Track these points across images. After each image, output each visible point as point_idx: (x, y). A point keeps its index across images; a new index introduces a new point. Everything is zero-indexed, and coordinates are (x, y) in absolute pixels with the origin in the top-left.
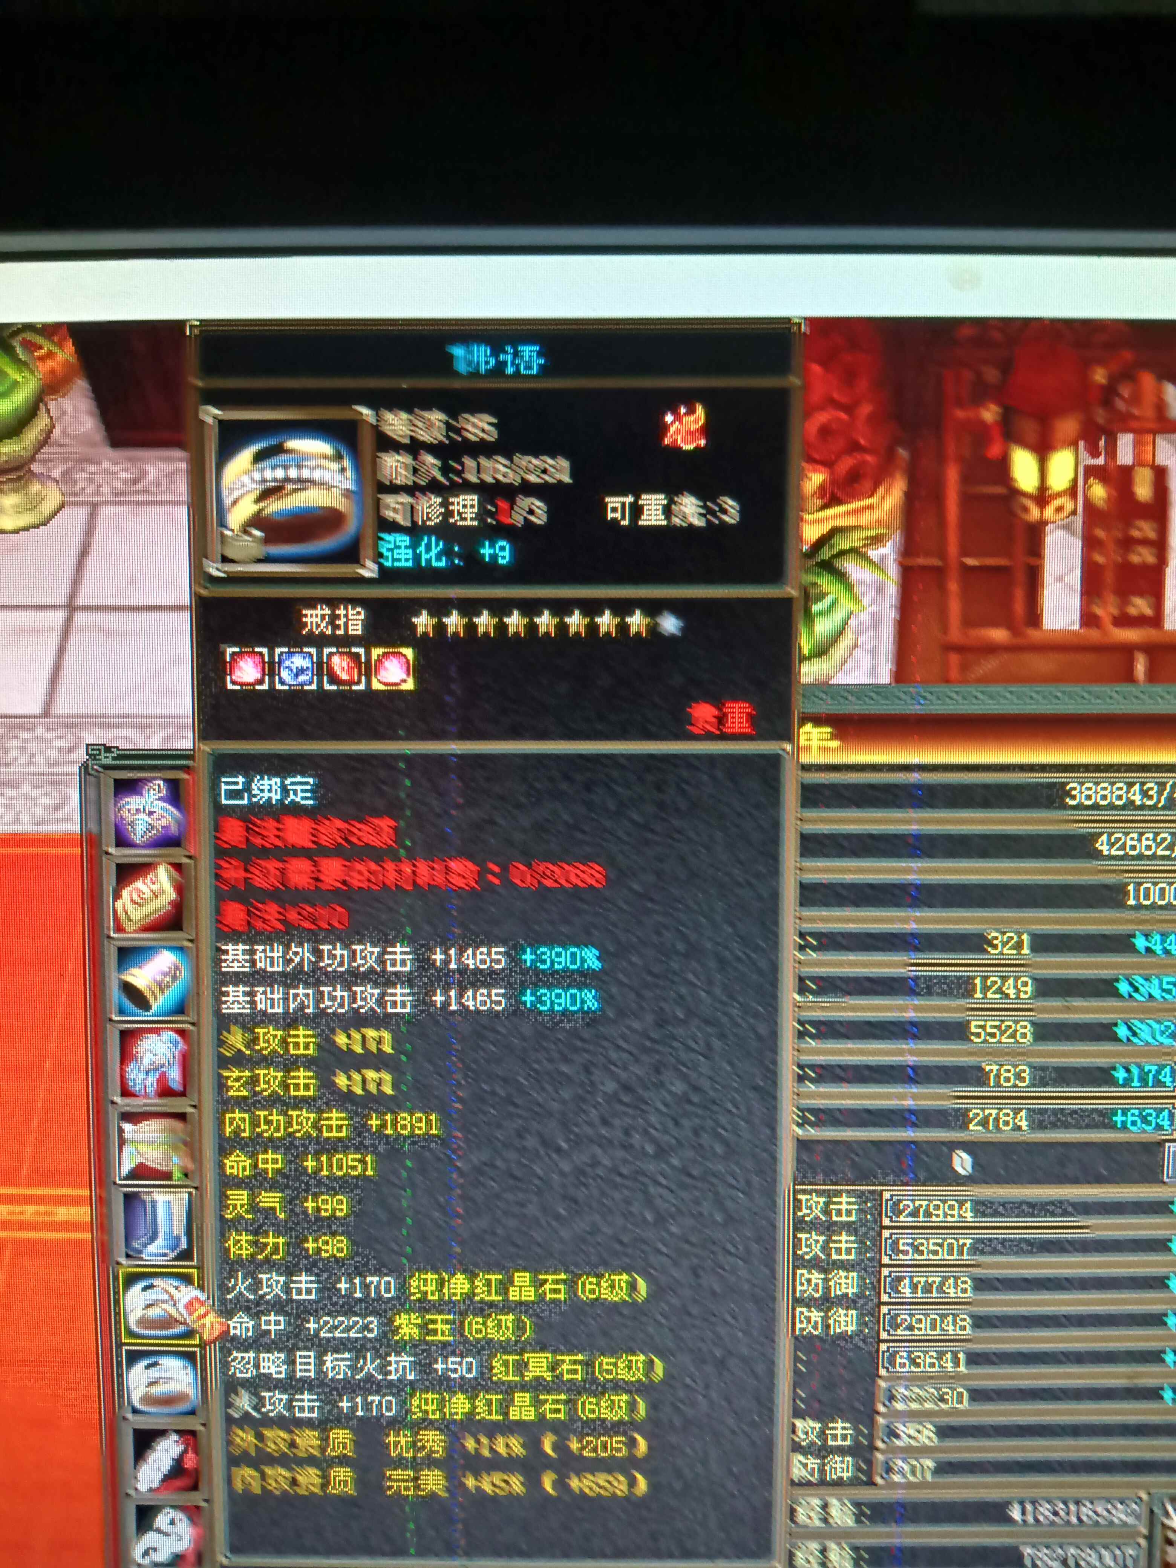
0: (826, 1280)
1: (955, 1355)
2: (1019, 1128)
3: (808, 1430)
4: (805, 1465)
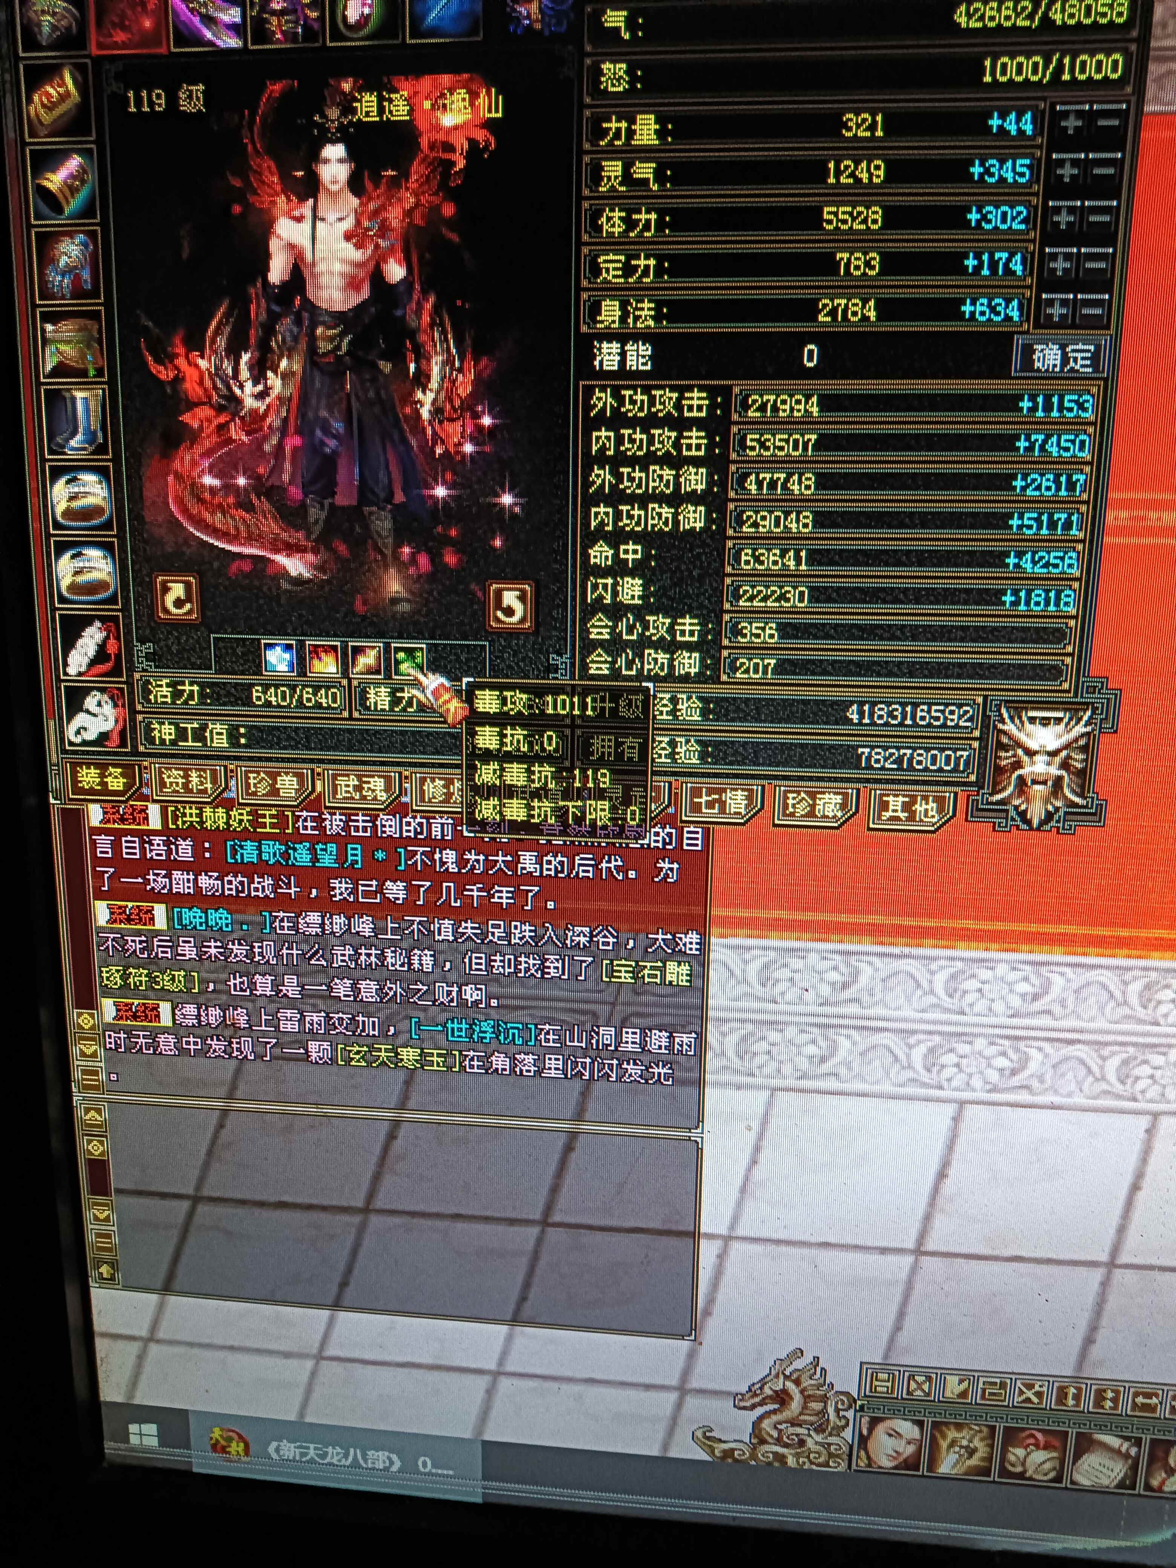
0: (677, 477)
1: (797, 553)
2: (866, 319)
3: (658, 625)
4: (656, 660)
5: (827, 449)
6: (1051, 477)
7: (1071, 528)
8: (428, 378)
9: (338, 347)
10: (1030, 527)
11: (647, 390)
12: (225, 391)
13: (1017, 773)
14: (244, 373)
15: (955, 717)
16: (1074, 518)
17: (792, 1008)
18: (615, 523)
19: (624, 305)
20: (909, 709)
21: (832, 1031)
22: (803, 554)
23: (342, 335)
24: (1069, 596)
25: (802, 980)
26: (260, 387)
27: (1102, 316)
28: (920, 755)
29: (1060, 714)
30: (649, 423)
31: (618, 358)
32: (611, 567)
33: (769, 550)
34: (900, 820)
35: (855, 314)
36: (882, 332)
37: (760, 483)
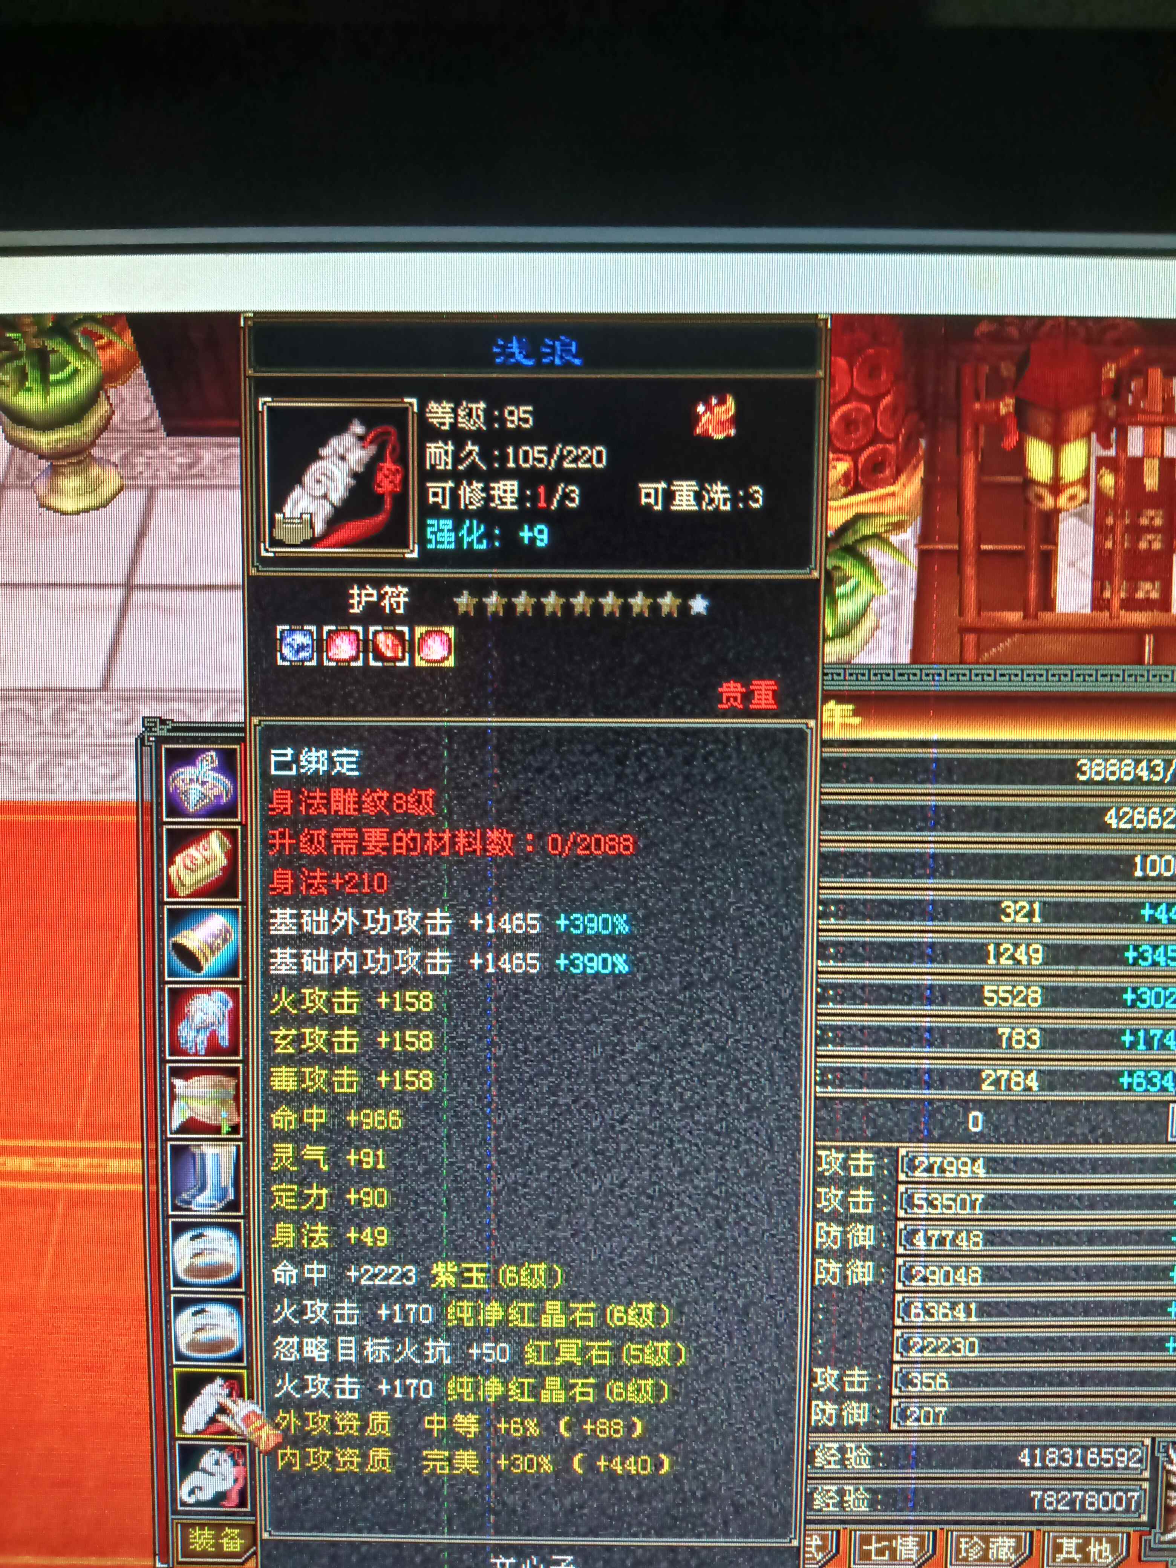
0: (844, 1233)
1: (967, 1305)
2: (1029, 1089)
3: (827, 1377)
4: (826, 1408)
5: (994, 1207)
15: (1125, 1459)
20: (1079, 1452)
22: (972, 1307)
28: (1092, 1497)
33: (939, 1303)
34: (1075, 1561)
35: (1018, 1084)
36: (1045, 1102)
37: (928, 1240)
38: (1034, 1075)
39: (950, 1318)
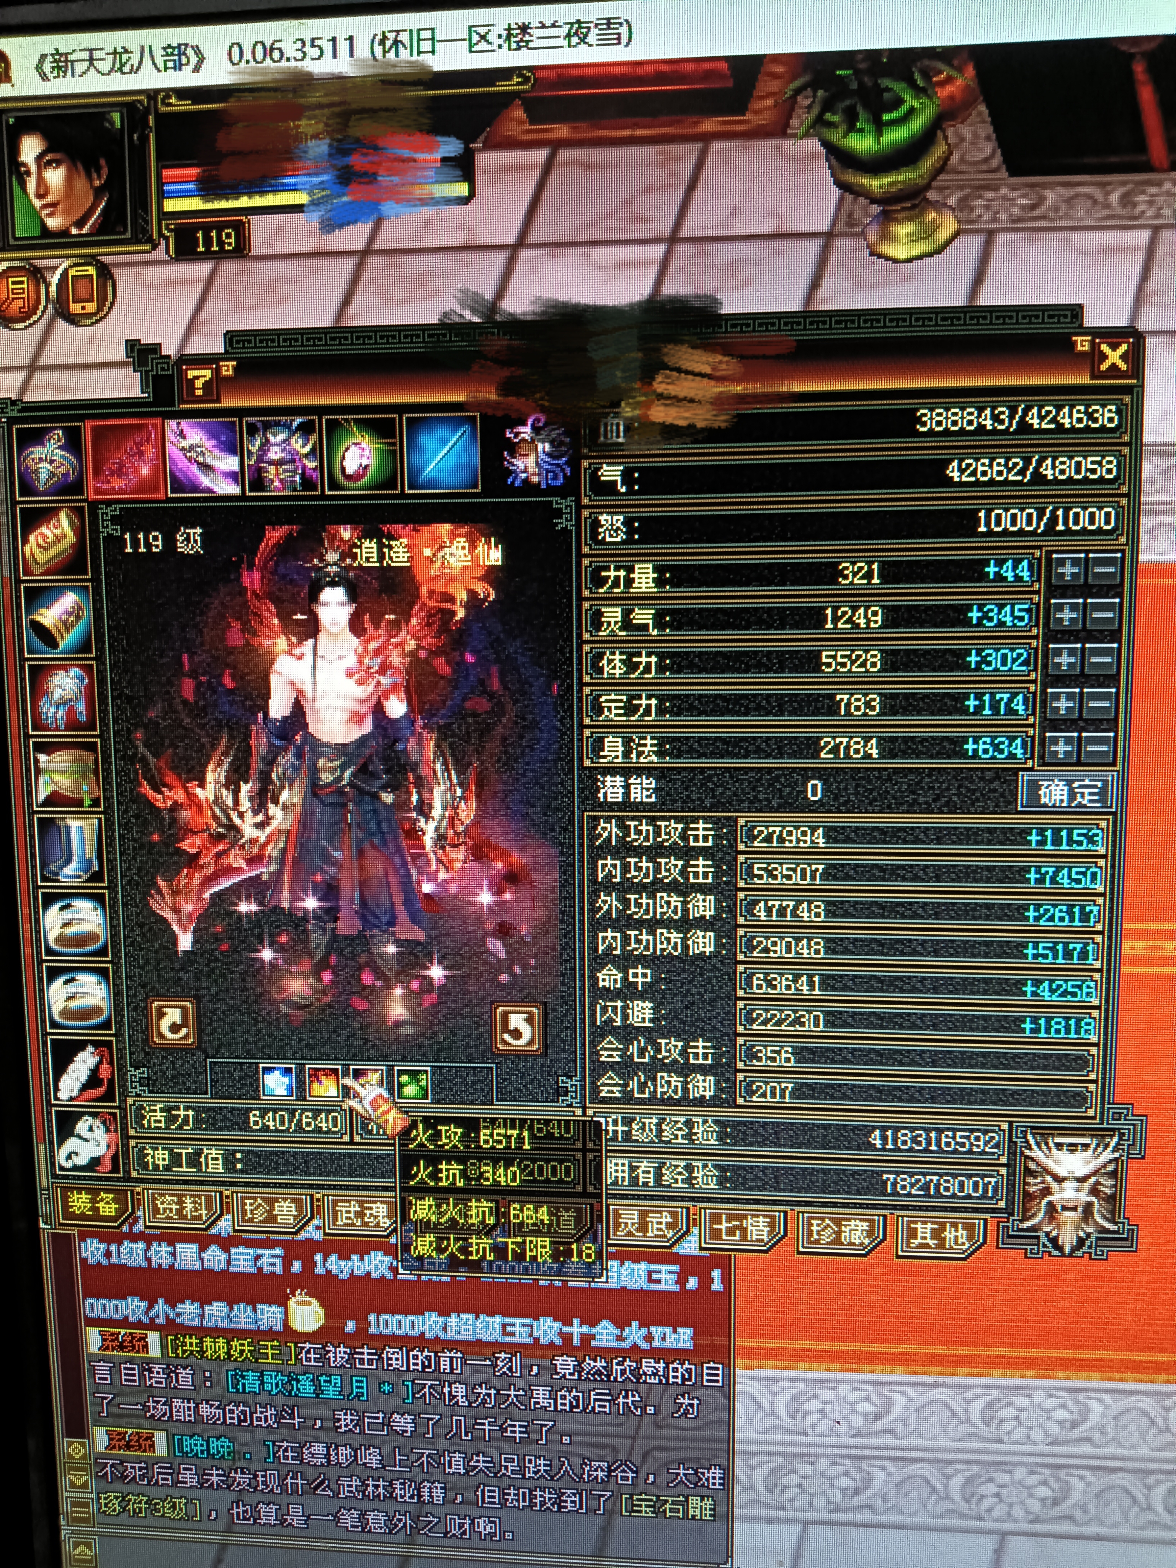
0: (685, 903)
1: (810, 977)
2: (869, 756)
3: (671, 1048)
4: (669, 1083)
5: (835, 878)
6: (1064, 908)
7: (1087, 958)
8: (431, 807)
9: (340, 779)
10: (1045, 956)
11: (652, 821)
12: (225, 821)
13: (1046, 1200)
14: (245, 805)
15: (981, 1143)
16: (1090, 948)
17: (824, 1440)
18: (623, 948)
19: (627, 742)
20: (933, 1135)
21: (866, 1462)
22: (816, 979)
23: (343, 767)
24: (1089, 1024)
25: (833, 1411)
26: (260, 818)
27: (1107, 752)
28: (947, 1181)
29: (1087, 1141)
30: (655, 852)
31: (621, 790)
32: (620, 990)
33: (781, 975)
34: (930, 1247)
35: (857, 751)
36: (886, 769)
37: (769, 910)
38: (874, 741)
39: (793, 991)
